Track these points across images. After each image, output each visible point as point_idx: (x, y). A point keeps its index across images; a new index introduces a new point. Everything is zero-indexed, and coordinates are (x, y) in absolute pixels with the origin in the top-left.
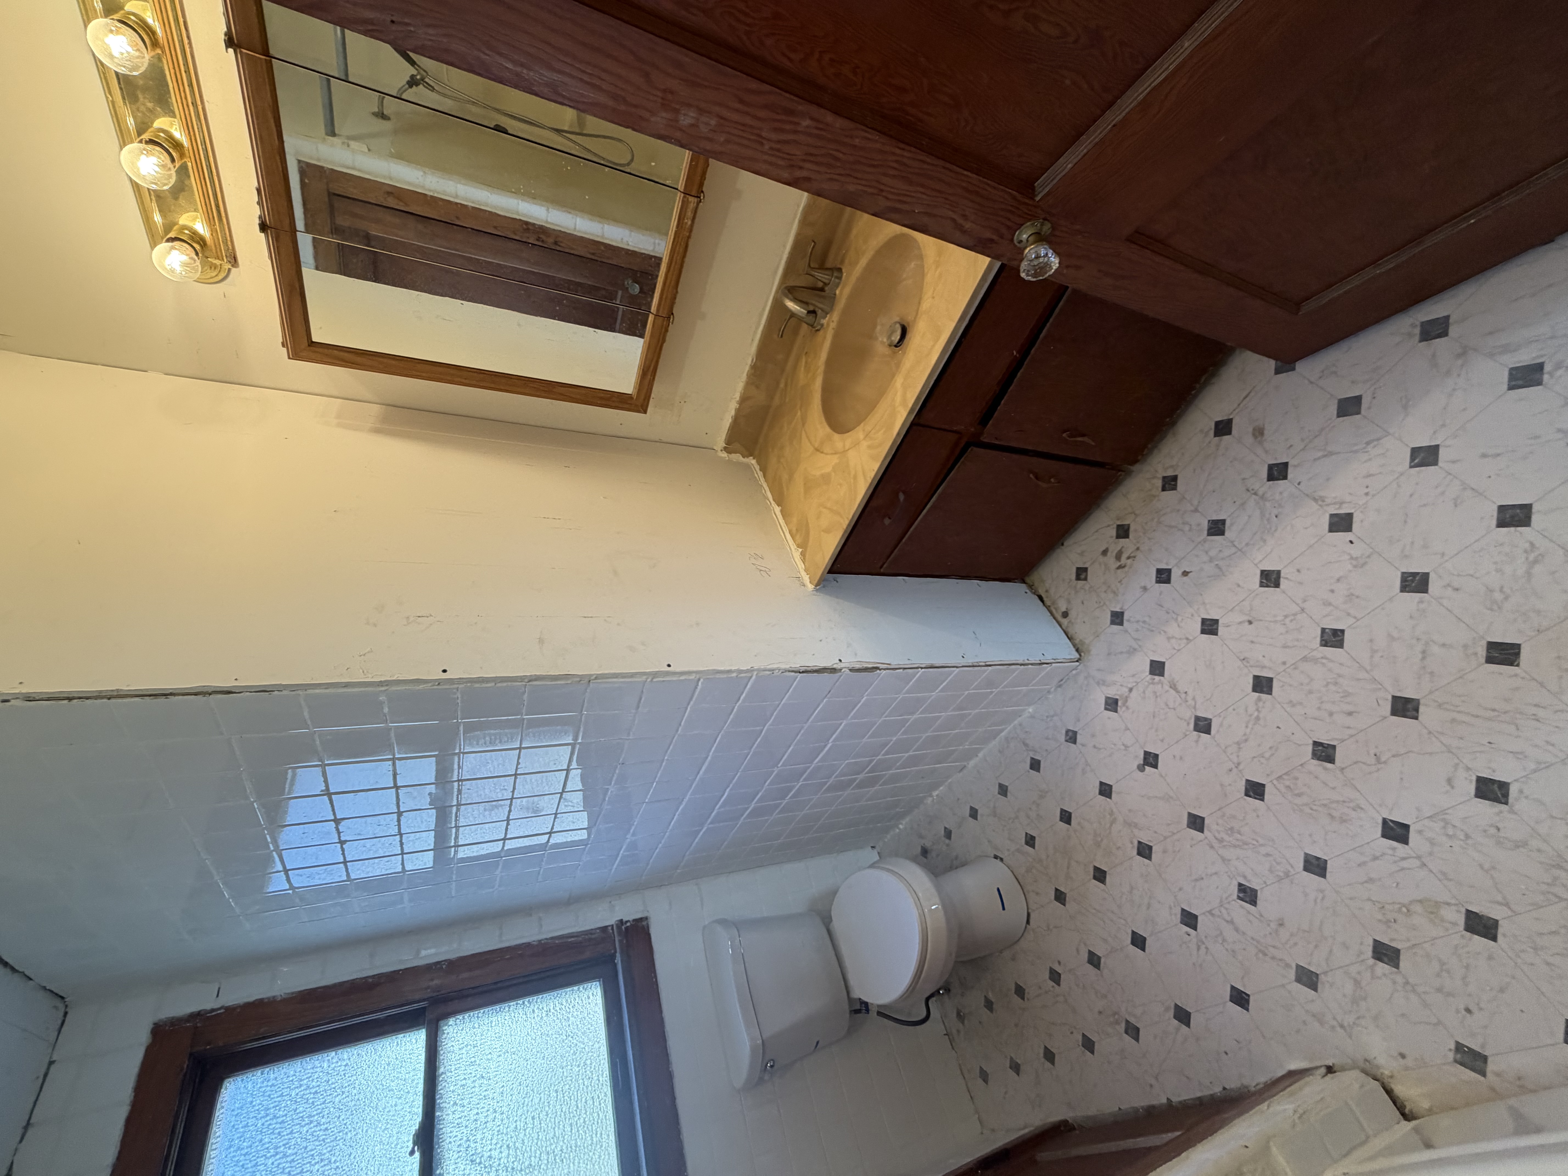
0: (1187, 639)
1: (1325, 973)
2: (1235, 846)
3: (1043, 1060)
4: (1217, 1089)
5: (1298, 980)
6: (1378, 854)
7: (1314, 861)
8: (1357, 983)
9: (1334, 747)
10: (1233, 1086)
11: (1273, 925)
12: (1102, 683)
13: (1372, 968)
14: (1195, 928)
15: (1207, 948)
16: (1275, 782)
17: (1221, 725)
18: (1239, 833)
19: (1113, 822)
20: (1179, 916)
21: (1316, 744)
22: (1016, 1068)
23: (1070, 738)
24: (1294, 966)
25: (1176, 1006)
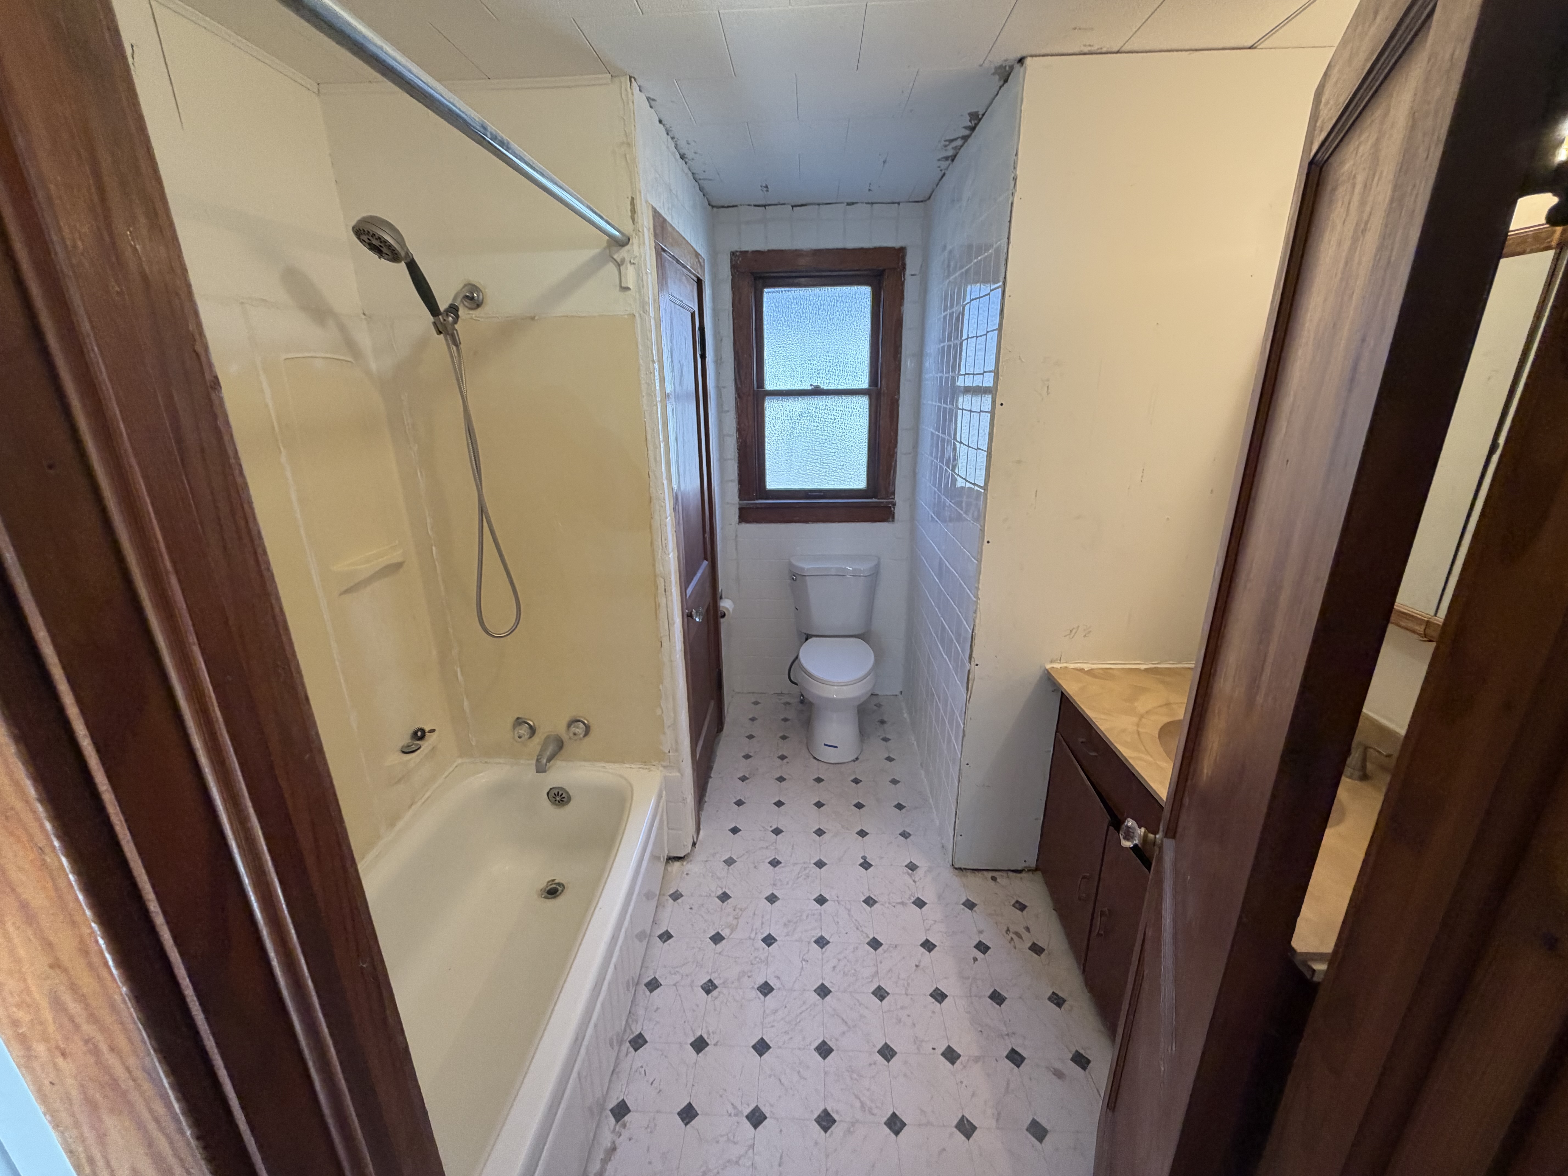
0: (929, 930)
1: (728, 869)
2: (799, 873)
3: (751, 733)
4: (706, 799)
5: (731, 858)
6: (763, 926)
7: (774, 899)
8: (719, 878)
9: (822, 948)
10: (705, 806)
11: (756, 864)
12: (930, 870)
13: (722, 888)
14: (772, 831)
15: (761, 831)
16: (819, 911)
17: (865, 910)
18: (805, 879)
19: (843, 827)
20: (781, 828)
21: (828, 942)
22: (753, 719)
23: (904, 834)
24: (737, 860)
25: (745, 803)
